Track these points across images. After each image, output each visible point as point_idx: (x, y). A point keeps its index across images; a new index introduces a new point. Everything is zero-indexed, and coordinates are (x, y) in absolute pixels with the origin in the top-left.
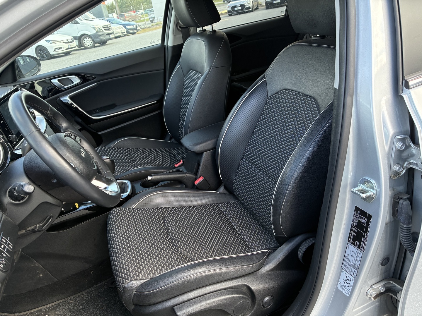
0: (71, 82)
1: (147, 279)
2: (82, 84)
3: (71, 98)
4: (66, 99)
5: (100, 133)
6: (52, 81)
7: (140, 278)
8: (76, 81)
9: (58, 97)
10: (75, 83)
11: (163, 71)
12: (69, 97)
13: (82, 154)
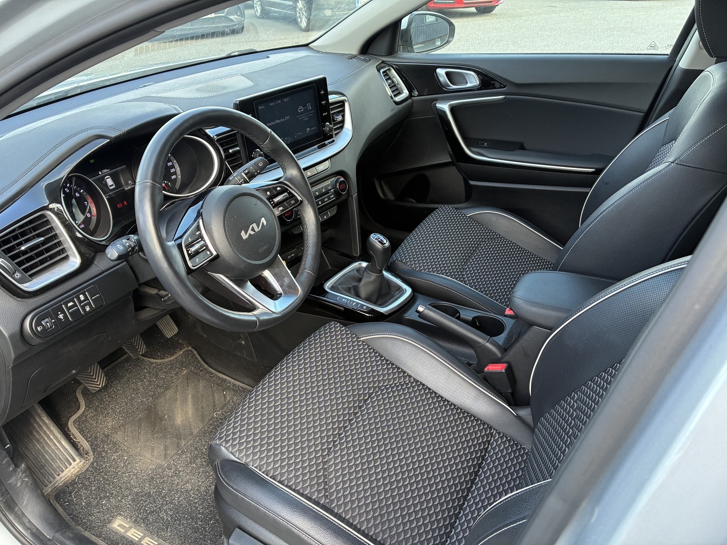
0: (464, 82)
1: (239, 459)
2: (479, 89)
3: (453, 109)
5: (471, 183)
6: (438, 70)
7: (232, 450)
8: (471, 83)
9: (436, 100)
10: (469, 85)
11: (642, 114)
12: (450, 105)
13: (243, 233)
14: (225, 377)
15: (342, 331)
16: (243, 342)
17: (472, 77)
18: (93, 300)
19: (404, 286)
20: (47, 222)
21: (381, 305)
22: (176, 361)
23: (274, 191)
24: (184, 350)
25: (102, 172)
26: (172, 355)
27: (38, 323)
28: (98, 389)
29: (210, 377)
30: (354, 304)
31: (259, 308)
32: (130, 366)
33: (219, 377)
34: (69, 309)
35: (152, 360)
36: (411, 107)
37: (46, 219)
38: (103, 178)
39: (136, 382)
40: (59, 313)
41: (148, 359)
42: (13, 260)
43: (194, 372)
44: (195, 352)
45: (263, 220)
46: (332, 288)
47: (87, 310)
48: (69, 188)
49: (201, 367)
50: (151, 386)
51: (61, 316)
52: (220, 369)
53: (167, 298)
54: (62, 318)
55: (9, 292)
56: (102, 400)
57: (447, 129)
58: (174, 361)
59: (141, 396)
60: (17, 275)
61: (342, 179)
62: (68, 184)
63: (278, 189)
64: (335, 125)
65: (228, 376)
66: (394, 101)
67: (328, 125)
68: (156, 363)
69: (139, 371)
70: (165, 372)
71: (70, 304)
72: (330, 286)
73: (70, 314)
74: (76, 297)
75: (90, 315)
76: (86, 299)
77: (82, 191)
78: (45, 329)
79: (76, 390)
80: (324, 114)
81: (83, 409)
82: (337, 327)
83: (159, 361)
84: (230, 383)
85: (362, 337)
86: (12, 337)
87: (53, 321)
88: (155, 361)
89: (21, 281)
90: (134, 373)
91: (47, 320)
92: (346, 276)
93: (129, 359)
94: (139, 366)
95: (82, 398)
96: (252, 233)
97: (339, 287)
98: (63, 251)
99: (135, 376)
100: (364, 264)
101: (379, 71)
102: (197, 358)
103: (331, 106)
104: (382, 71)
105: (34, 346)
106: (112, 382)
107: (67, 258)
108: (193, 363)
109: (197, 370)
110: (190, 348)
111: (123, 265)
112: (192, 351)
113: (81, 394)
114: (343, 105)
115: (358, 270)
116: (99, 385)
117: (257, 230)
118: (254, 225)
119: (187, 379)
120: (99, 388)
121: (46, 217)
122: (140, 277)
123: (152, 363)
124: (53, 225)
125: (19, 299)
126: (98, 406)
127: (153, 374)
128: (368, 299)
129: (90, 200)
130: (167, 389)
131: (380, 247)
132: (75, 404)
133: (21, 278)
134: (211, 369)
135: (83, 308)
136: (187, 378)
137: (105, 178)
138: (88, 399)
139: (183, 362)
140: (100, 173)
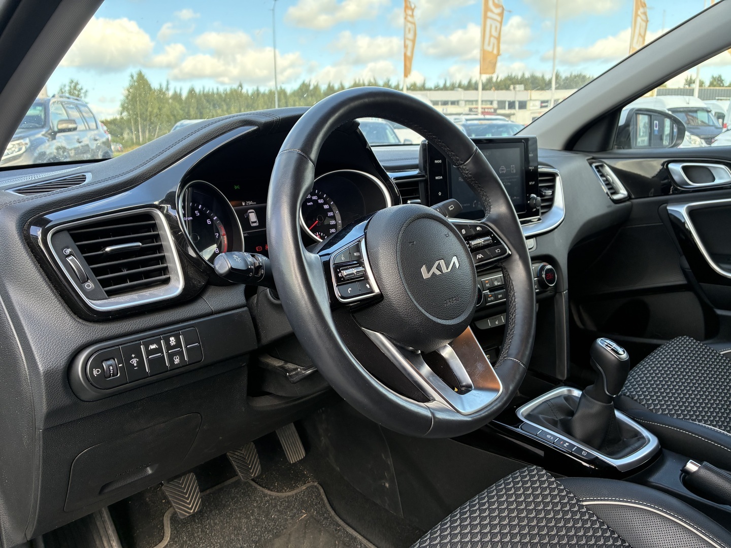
0: (711, 178)
3: (692, 213)
4: (681, 211)
5: (719, 312)
6: (671, 166)
8: (721, 178)
9: (667, 202)
10: (717, 181)
12: (688, 207)
13: (424, 269)
14: (355, 534)
15: (551, 483)
16: (387, 485)
17: (722, 171)
18: (187, 350)
19: (645, 433)
20: (154, 227)
21: (610, 454)
22: (296, 499)
23: (472, 230)
24: (308, 485)
25: (246, 203)
26: (292, 488)
27: (97, 364)
28: (188, 515)
29: (336, 530)
30: (565, 445)
31: (435, 400)
32: (237, 493)
33: (347, 532)
34: (149, 353)
35: (266, 491)
36: (629, 210)
37: (154, 222)
38: (245, 211)
39: (240, 518)
40: (133, 356)
41: (261, 488)
42: (90, 264)
43: (315, 519)
44: (322, 491)
45: (455, 259)
46: (529, 416)
47: (176, 363)
48: (200, 211)
49: (325, 512)
50: (257, 528)
51: (134, 362)
52: (349, 521)
53: (294, 373)
54: (135, 365)
55: (69, 306)
56: (193, 534)
57: (684, 238)
58: (293, 498)
59: (242, 539)
60: (89, 286)
61: (549, 267)
62: (200, 206)
63: (478, 229)
64: (543, 201)
65: (360, 534)
66: (610, 198)
67: (534, 198)
68: (270, 495)
69: (247, 503)
70: (278, 511)
71: (153, 347)
72: (525, 414)
73: (149, 361)
74: (164, 339)
75: (177, 371)
76: (178, 344)
77: (216, 217)
78: (104, 375)
79: (165, 512)
80: (530, 183)
81: (167, 542)
82: (543, 476)
83: (274, 494)
84: (361, 544)
85: (586, 501)
86: (49, 374)
87: (121, 365)
88: (269, 492)
89: (92, 295)
90: (240, 505)
91: (111, 362)
92: (549, 403)
93: (237, 484)
94: (249, 495)
95: (169, 526)
96: (438, 273)
97: (540, 416)
98: (165, 270)
99: (240, 509)
100: (577, 393)
101: (591, 164)
102: (322, 500)
103: (540, 177)
104: (594, 165)
105: (84, 401)
106: (211, 511)
107: (167, 281)
108: (316, 505)
109: (320, 516)
110: (316, 484)
111: (243, 311)
112: (317, 488)
113: (169, 519)
114: (553, 180)
115: (568, 398)
116: (191, 509)
117: (445, 270)
118: (442, 262)
119: (305, 527)
120: (190, 513)
121: (154, 220)
122: (262, 334)
123: (265, 496)
124: (161, 232)
125: (80, 320)
126: (186, 541)
127: (263, 512)
128: (587, 442)
129: (223, 232)
130: (277, 536)
131: (613, 358)
132: (159, 532)
133: (93, 291)
134: (337, 519)
135: (171, 357)
136: (306, 525)
137: (249, 211)
138: (176, 528)
139: (303, 502)
140: (243, 204)
